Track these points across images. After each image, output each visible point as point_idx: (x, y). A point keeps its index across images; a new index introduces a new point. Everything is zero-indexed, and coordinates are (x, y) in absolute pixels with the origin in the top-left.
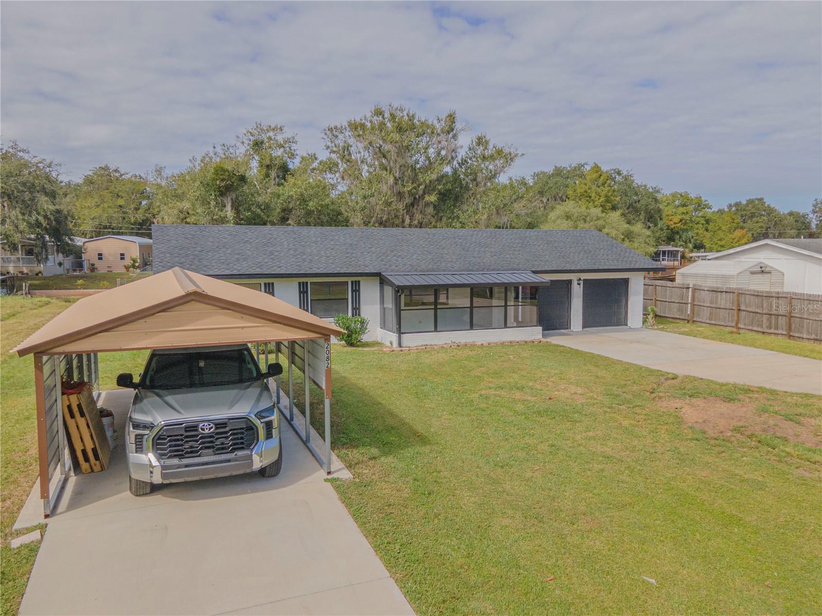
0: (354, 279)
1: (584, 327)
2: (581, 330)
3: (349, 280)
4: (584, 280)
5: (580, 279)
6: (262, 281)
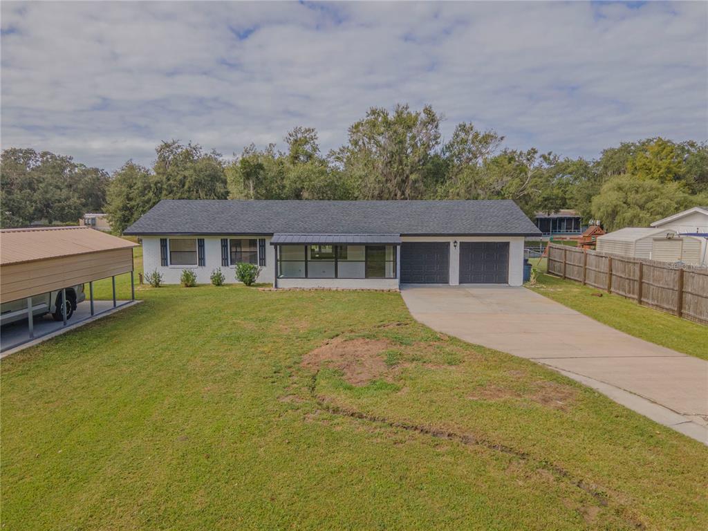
0: (261, 237)
2: (458, 284)
3: (258, 238)
4: (460, 243)
5: (455, 242)
6: (197, 238)
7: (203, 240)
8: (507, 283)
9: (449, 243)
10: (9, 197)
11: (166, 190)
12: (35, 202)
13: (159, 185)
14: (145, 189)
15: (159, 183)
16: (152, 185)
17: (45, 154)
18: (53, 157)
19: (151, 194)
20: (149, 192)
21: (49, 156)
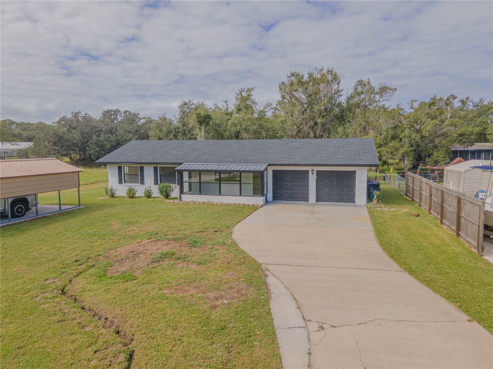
1: (317, 201)
2: (315, 202)
4: (317, 171)
5: (312, 170)
6: (139, 165)
7: (143, 167)
8: (354, 202)
9: (308, 171)
10: (98, 139)
11: (182, 133)
12: (112, 142)
13: (177, 130)
14: (169, 132)
15: (177, 128)
16: (172, 130)
17: (126, 112)
18: (130, 113)
19: (172, 135)
20: (171, 134)
21: (128, 113)
